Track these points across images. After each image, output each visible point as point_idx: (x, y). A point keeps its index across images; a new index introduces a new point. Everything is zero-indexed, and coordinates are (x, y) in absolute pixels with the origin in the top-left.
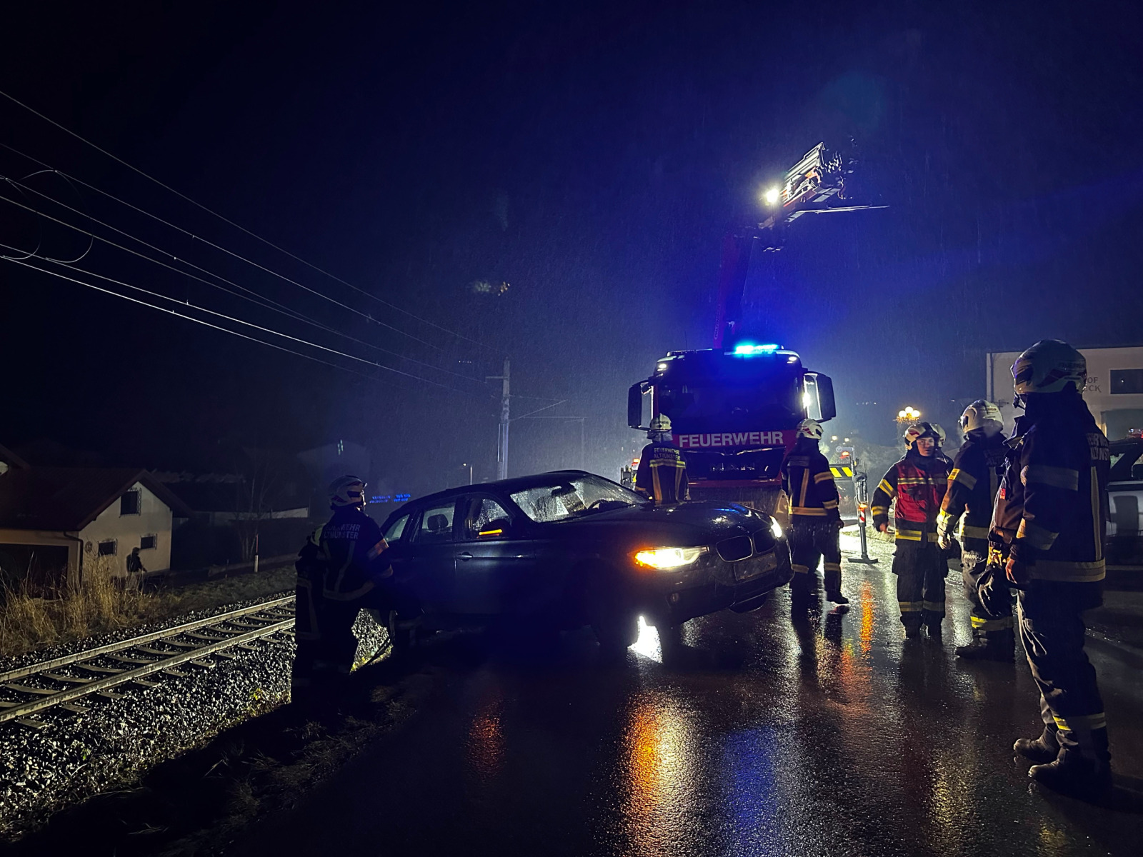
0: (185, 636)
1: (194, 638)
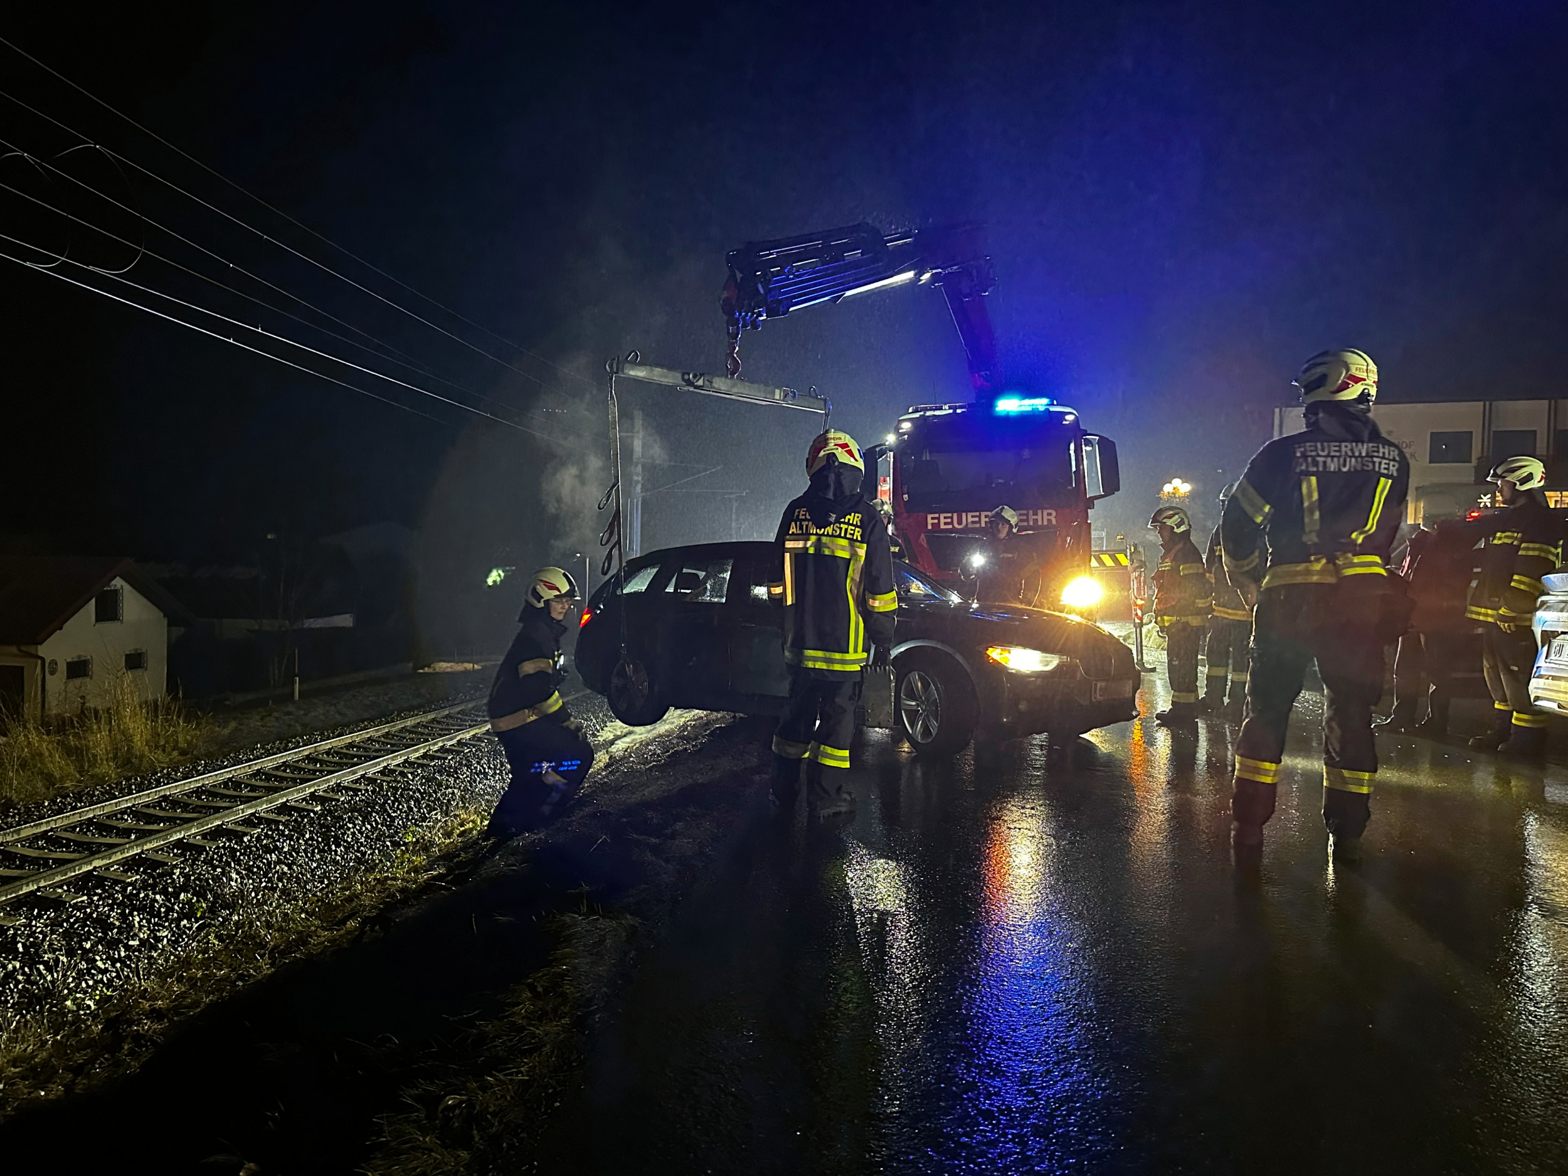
0: (264, 774)
1: (275, 776)
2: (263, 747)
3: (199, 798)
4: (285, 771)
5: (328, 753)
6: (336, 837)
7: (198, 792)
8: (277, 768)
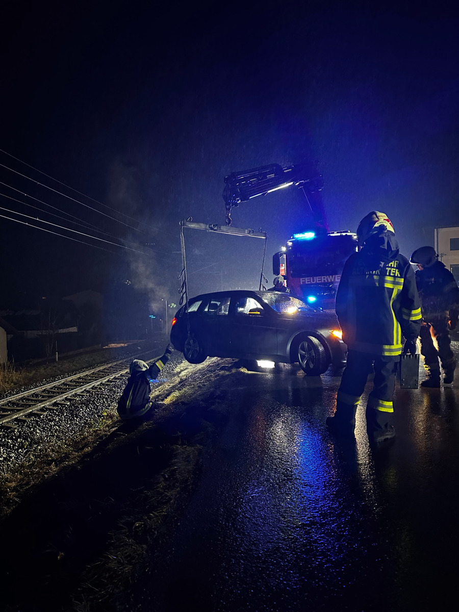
0: (47, 391)
1: (51, 392)
2: (46, 380)
3: (23, 401)
4: (55, 389)
5: (71, 381)
6: (76, 414)
7: (22, 399)
8: (52, 388)
